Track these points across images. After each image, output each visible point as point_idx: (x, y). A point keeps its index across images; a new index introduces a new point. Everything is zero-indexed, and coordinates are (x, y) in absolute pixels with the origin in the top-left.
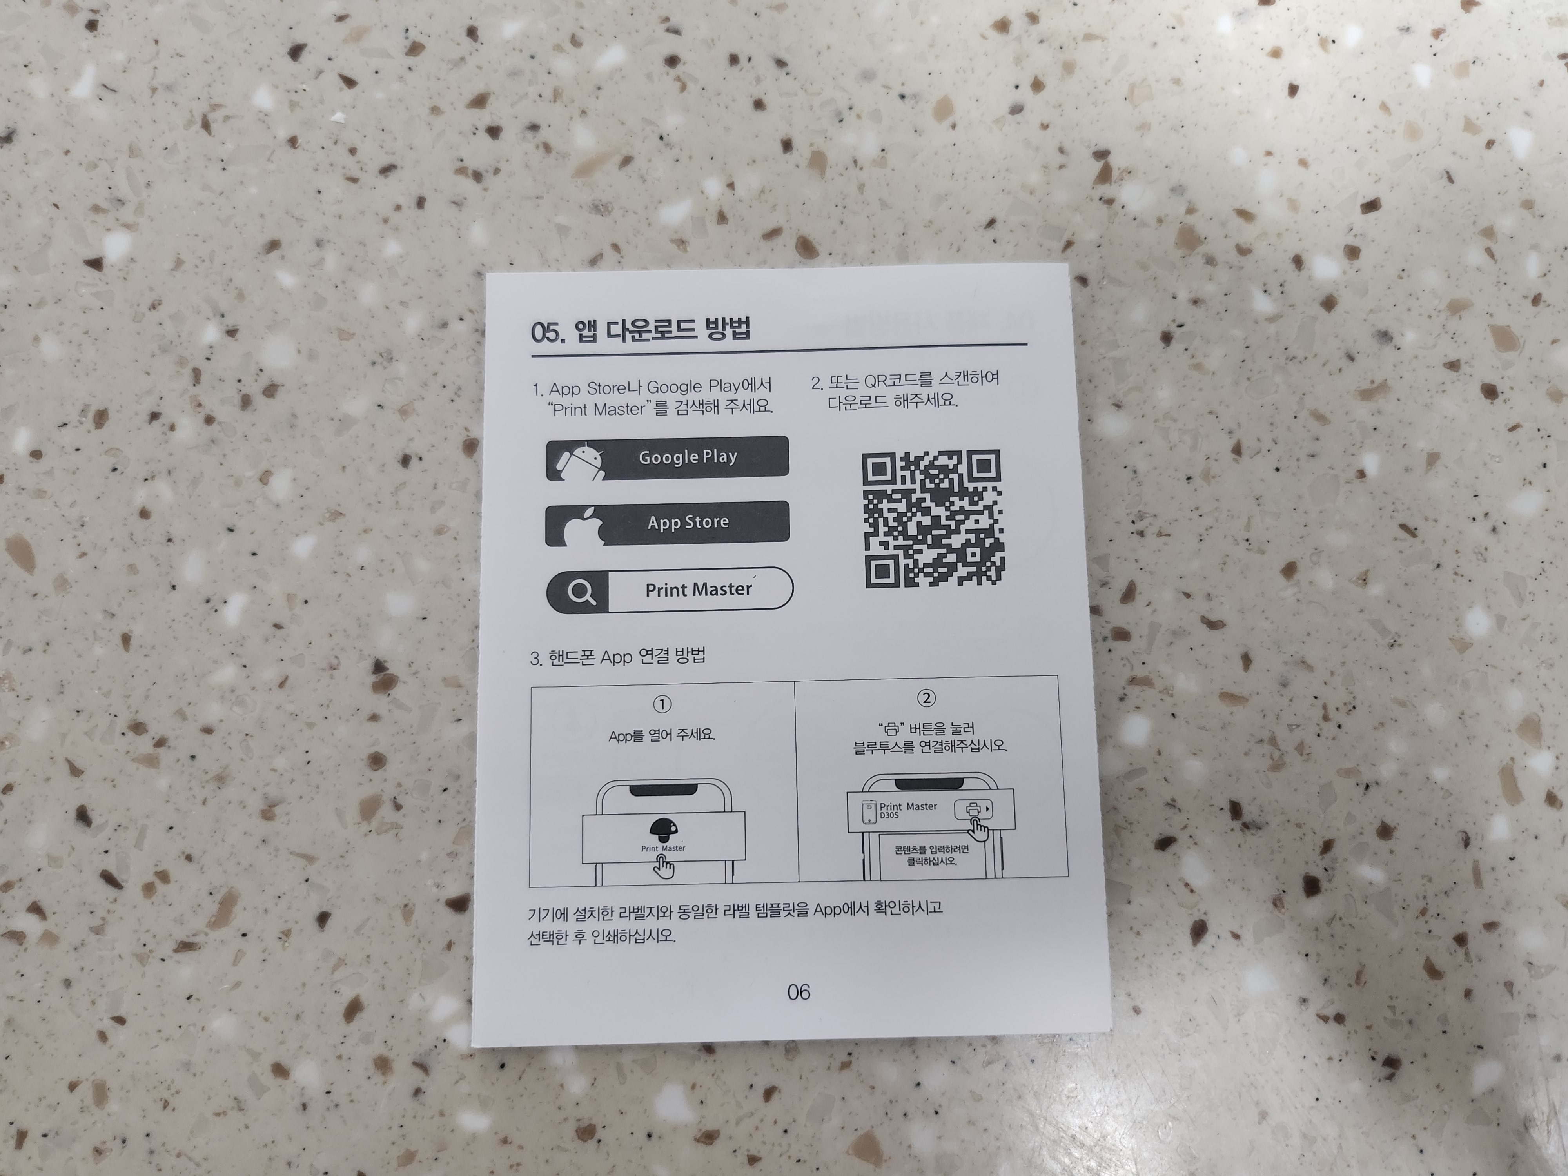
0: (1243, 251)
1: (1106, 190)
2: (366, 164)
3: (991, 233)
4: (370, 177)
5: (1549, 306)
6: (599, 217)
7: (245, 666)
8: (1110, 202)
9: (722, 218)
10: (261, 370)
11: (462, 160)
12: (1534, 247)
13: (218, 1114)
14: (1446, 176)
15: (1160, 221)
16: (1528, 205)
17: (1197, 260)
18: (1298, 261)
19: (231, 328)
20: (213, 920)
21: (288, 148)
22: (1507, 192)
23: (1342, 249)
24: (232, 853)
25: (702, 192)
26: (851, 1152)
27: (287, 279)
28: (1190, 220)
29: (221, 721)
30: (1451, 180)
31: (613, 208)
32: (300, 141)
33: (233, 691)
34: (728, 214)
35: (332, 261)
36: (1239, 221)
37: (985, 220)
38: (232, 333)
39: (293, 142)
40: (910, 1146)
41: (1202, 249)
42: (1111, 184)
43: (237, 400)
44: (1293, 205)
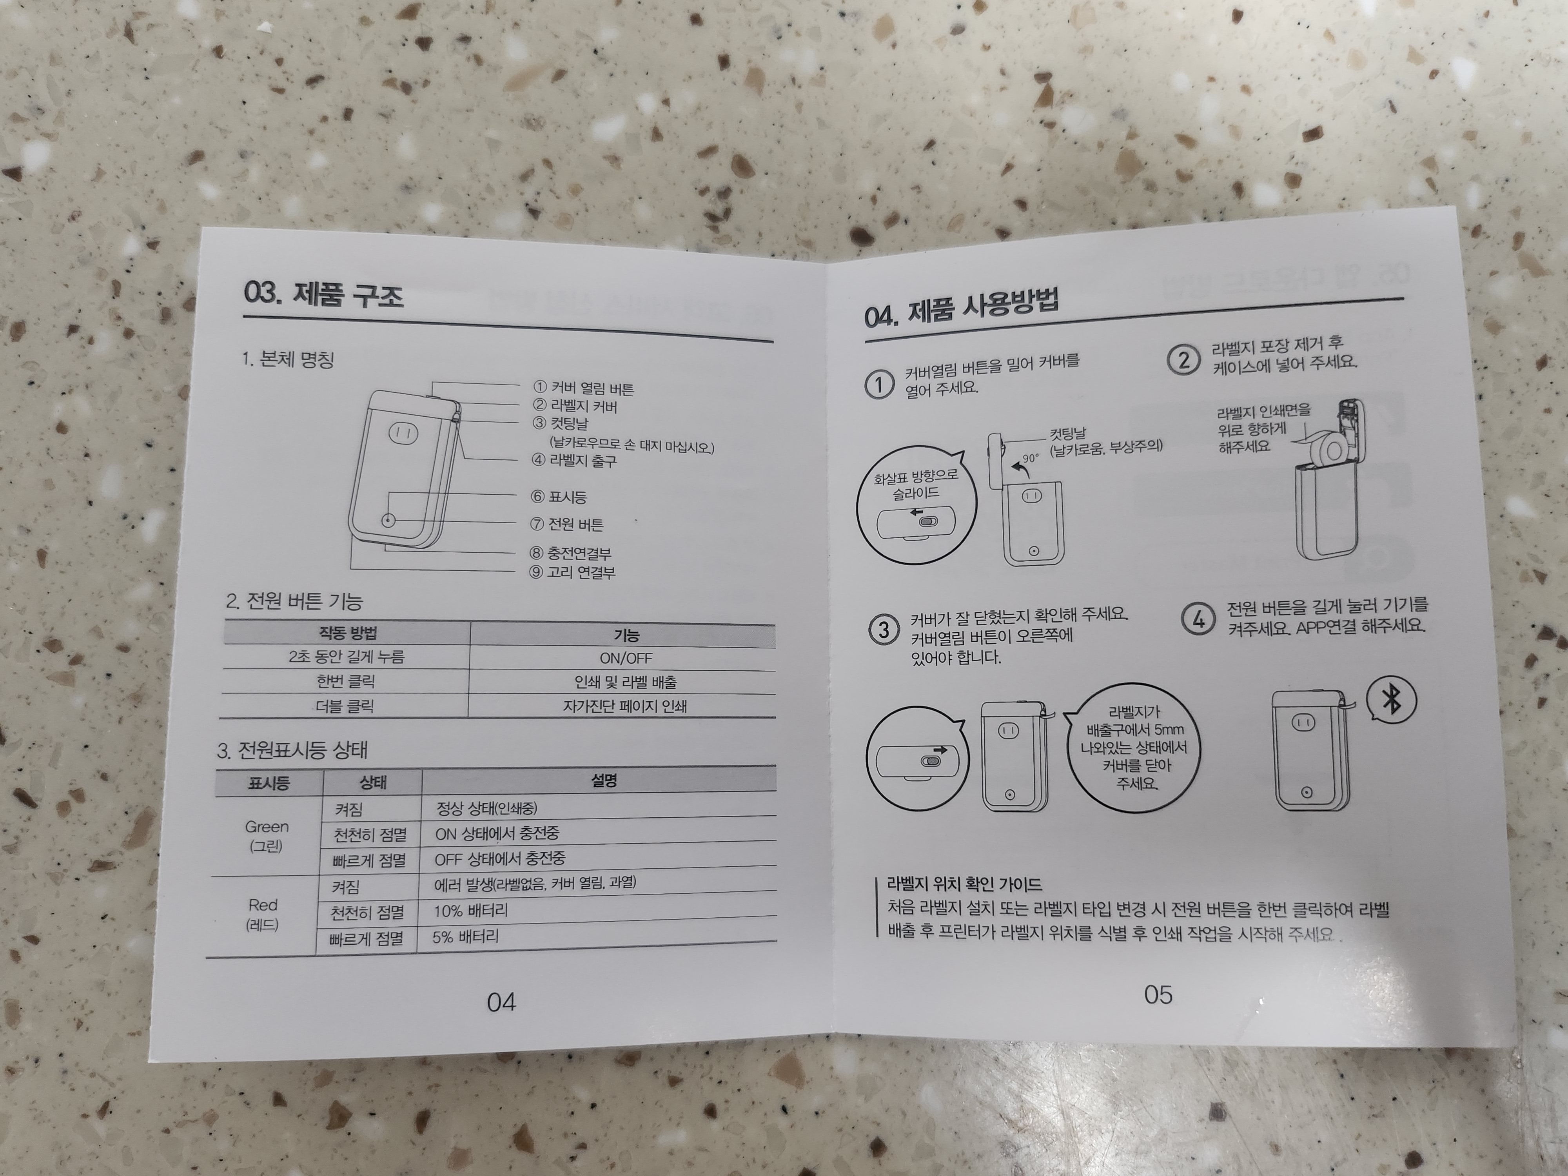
0: (1184, 177)
1: (1047, 113)
2: (292, 75)
3: (930, 155)
4: (296, 88)
5: (1488, 237)
6: (530, 132)
7: (162, 584)
8: (1051, 125)
9: (657, 135)
10: (182, 283)
11: (390, 71)
12: (1475, 178)
13: (133, 1034)
14: (1389, 105)
15: (1101, 145)
16: (1470, 136)
17: (1138, 186)
18: (1238, 189)
19: (151, 240)
20: (128, 839)
21: (213, 57)
22: (1449, 122)
23: (1283, 177)
24: (147, 773)
25: (637, 108)
26: (772, 1073)
27: (210, 191)
28: (1131, 145)
29: (138, 639)
30: (1393, 109)
31: (545, 122)
32: (225, 50)
33: (150, 609)
34: (663, 130)
35: (255, 173)
36: (1180, 147)
37: (924, 141)
38: (152, 245)
39: (218, 51)
40: (832, 1068)
41: (1143, 175)
42: (1052, 108)
43: (157, 313)
44: (1235, 132)
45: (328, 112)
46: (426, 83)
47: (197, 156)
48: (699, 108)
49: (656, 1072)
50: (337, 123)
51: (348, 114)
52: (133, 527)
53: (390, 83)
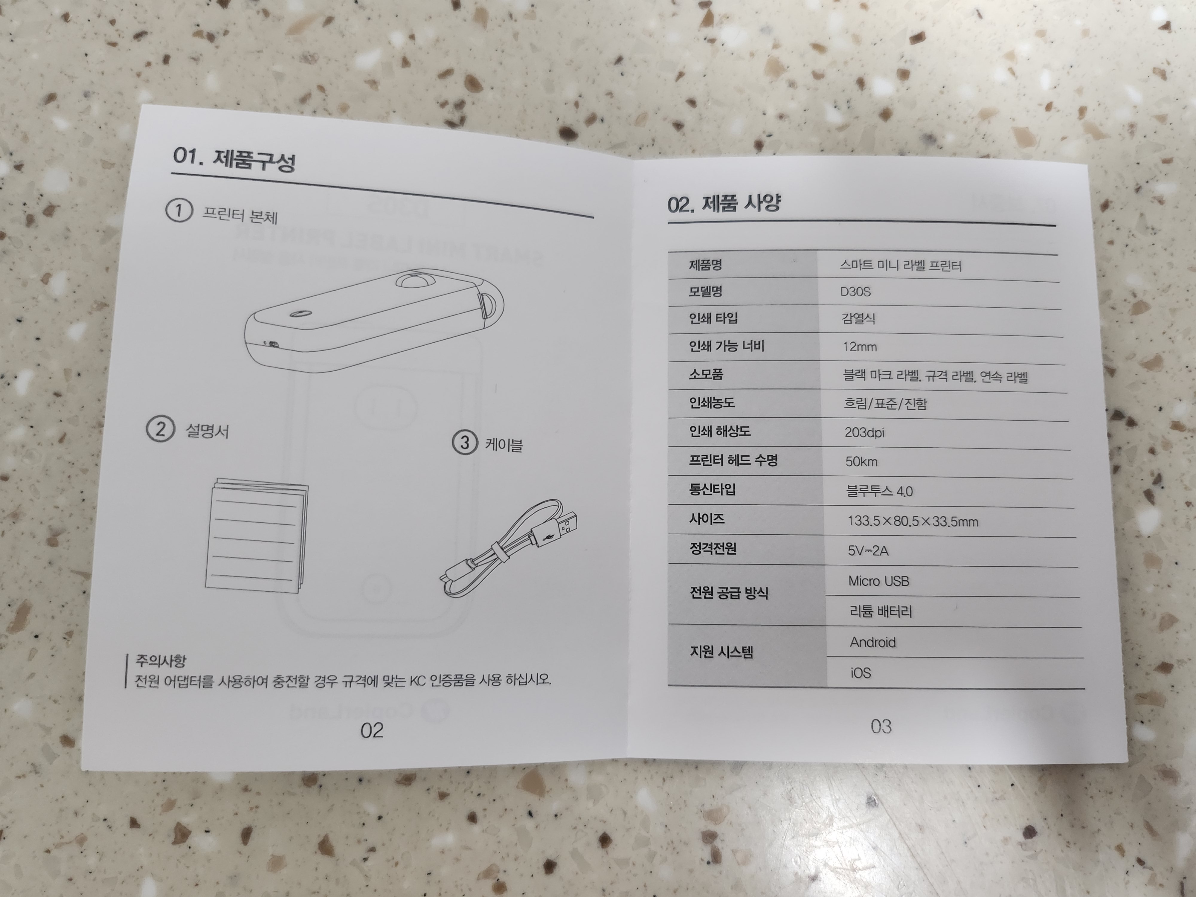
45: (151, 59)
46: (226, 33)
47: (51, 98)
48: (438, 41)
49: (428, 790)
50: (158, 66)
51: (166, 60)
52: (9, 384)
53: (198, 34)
